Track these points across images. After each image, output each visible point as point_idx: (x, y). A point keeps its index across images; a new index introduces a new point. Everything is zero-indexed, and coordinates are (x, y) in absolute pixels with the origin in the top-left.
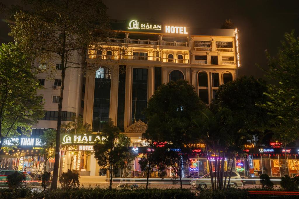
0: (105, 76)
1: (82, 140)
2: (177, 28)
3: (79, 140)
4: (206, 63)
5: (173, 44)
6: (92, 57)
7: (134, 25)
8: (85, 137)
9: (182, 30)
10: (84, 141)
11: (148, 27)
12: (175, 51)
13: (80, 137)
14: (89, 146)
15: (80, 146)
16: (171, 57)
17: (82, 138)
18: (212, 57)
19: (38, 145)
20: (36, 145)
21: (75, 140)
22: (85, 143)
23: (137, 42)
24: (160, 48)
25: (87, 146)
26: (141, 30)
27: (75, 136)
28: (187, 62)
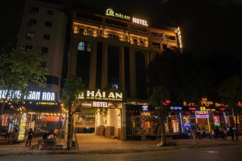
0: (85, 49)
1: (96, 96)
2: (141, 20)
3: (93, 95)
4: (160, 48)
5: (137, 32)
6: (76, 32)
7: (110, 12)
8: (99, 93)
9: (144, 23)
10: (98, 97)
11: (121, 16)
12: (139, 37)
13: (93, 92)
14: (104, 103)
15: (94, 102)
16: (135, 41)
17: (95, 94)
18: (163, 45)
19: (45, 99)
20: (43, 99)
21: (88, 95)
22: (98, 99)
23: (111, 26)
24: (128, 33)
25: (101, 103)
26: (115, 17)
27: (88, 92)
28: (147, 46)
